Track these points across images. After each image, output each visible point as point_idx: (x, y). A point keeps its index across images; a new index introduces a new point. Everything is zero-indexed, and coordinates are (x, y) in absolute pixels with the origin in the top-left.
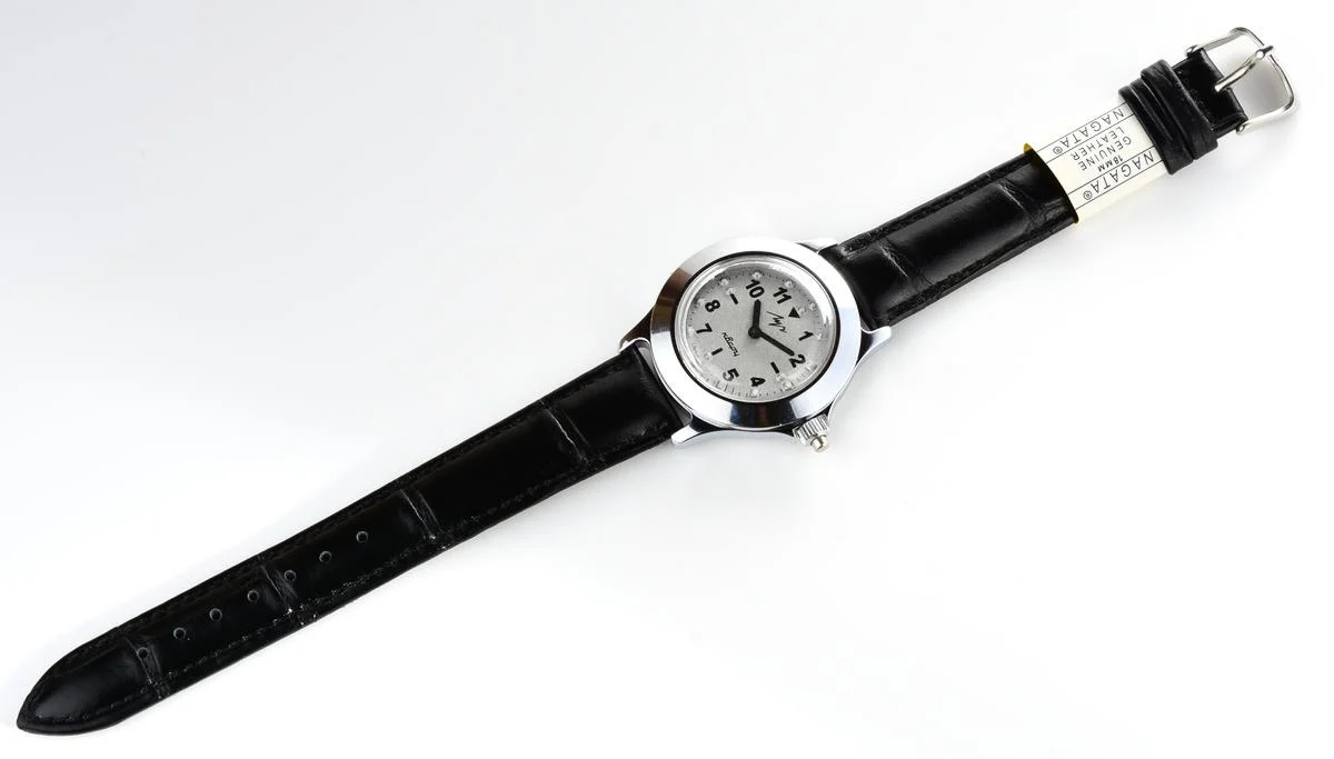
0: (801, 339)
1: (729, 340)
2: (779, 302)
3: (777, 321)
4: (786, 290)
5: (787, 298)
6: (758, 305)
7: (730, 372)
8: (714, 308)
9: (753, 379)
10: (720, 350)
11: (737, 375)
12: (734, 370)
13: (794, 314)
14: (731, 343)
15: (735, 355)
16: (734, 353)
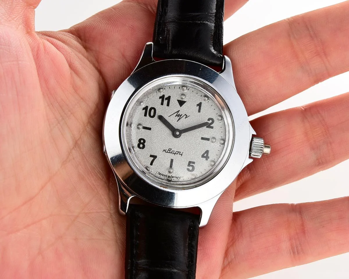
0: (199, 111)
1: (169, 151)
2: (168, 105)
3: (178, 116)
4: (164, 96)
5: (169, 98)
6: (161, 118)
7: (189, 165)
8: (143, 144)
9: (203, 156)
10: (172, 161)
11: (194, 163)
12: (190, 162)
13: (181, 103)
14: (172, 151)
15: (182, 155)
16: (180, 154)
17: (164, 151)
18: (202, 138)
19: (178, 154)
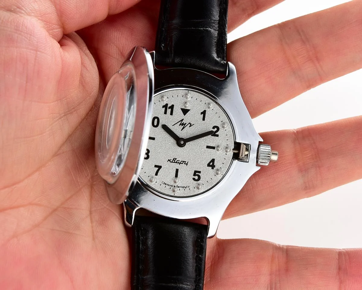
0: (204, 119)
1: (174, 161)
2: (171, 114)
3: (182, 124)
4: (167, 105)
5: (172, 107)
6: (165, 127)
7: (195, 175)
8: (147, 154)
9: (209, 165)
10: (177, 171)
11: (200, 172)
12: (195, 172)
13: (185, 111)
14: (177, 161)
15: (187, 164)
16: (185, 164)
17: (169, 161)
18: (208, 147)
19: (184, 163)
